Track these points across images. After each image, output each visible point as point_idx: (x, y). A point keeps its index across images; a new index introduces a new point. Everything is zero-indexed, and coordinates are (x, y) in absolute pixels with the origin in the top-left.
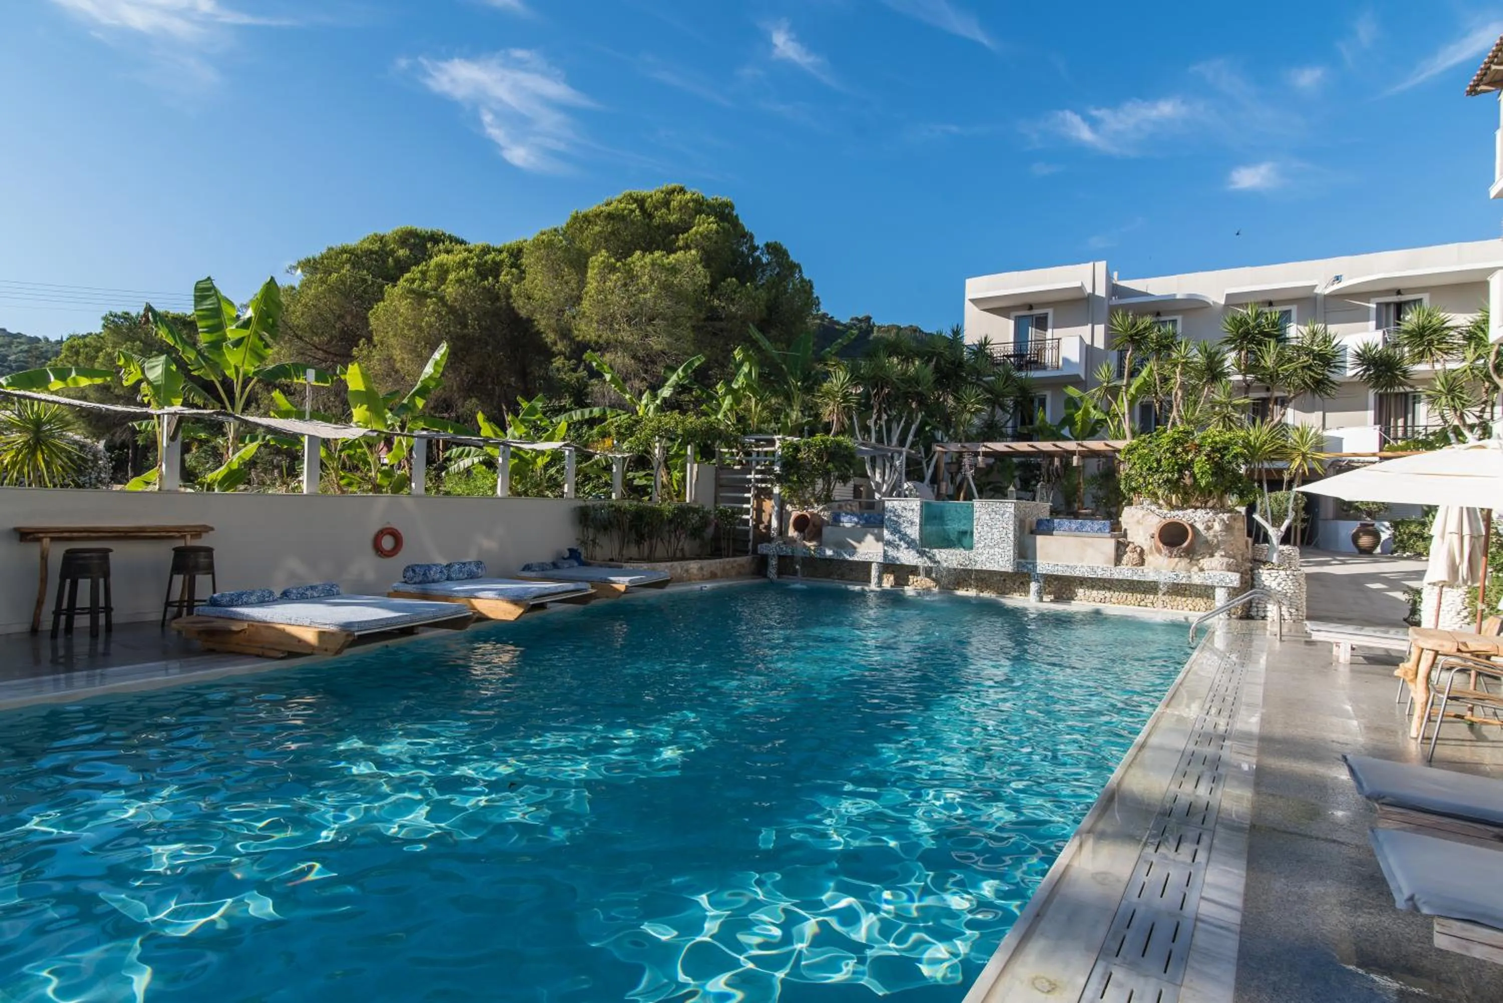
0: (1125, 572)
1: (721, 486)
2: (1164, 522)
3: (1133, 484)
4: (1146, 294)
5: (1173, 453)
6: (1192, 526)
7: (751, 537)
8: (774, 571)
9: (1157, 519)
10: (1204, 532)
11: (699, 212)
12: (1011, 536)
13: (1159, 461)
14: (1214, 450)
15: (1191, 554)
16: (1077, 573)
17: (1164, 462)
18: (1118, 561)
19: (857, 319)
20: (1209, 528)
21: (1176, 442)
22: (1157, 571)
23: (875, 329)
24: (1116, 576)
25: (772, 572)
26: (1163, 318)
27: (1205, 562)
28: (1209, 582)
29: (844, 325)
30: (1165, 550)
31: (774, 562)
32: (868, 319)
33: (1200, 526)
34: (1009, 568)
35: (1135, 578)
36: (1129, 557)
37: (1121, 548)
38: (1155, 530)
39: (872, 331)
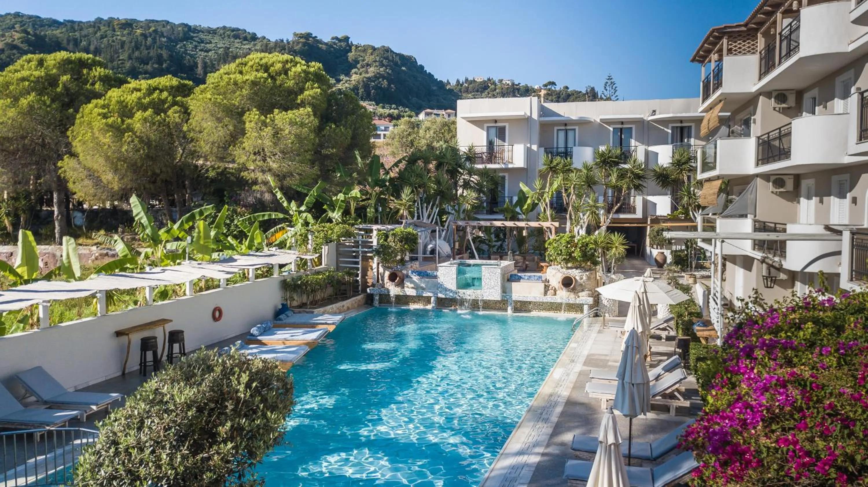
0: (549, 298)
1: (340, 254)
2: (564, 276)
3: (551, 258)
4: (560, 115)
5: (567, 247)
6: (575, 278)
7: (360, 283)
8: (377, 303)
9: (561, 275)
10: (579, 280)
11: (307, 80)
12: (499, 283)
13: (561, 250)
14: (583, 246)
15: (574, 290)
16: (529, 300)
17: (563, 251)
18: (545, 293)
19: (337, 38)
20: (581, 279)
21: (568, 243)
22: (561, 298)
23: (353, 48)
24: (545, 301)
25: (376, 303)
26: (568, 128)
27: (580, 294)
28: (581, 302)
29: (326, 44)
30: (564, 289)
31: (377, 298)
32: (347, 39)
33: (578, 278)
34: (499, 299)
35: (552, 301)
36: (550, 292)
37: (547, 288)
38: (560, 280)
39: (350, 51)
